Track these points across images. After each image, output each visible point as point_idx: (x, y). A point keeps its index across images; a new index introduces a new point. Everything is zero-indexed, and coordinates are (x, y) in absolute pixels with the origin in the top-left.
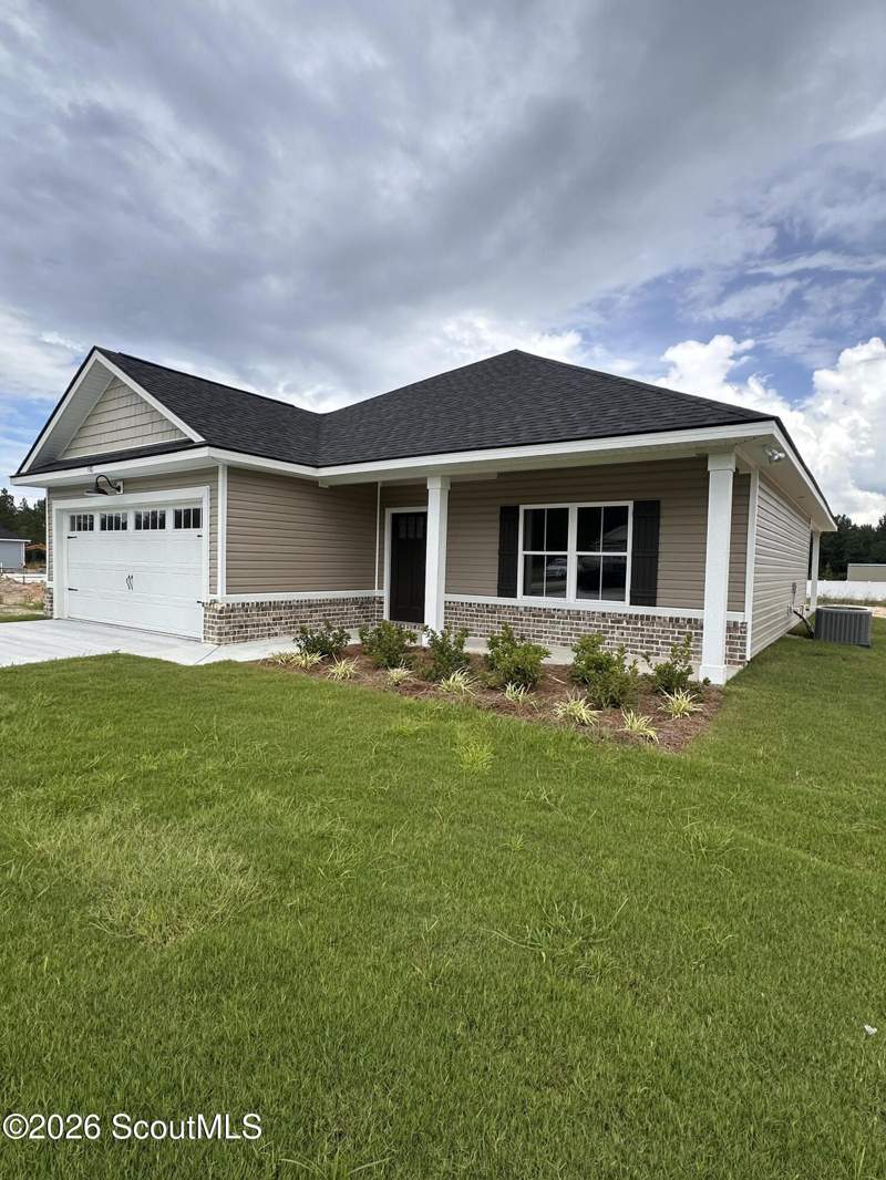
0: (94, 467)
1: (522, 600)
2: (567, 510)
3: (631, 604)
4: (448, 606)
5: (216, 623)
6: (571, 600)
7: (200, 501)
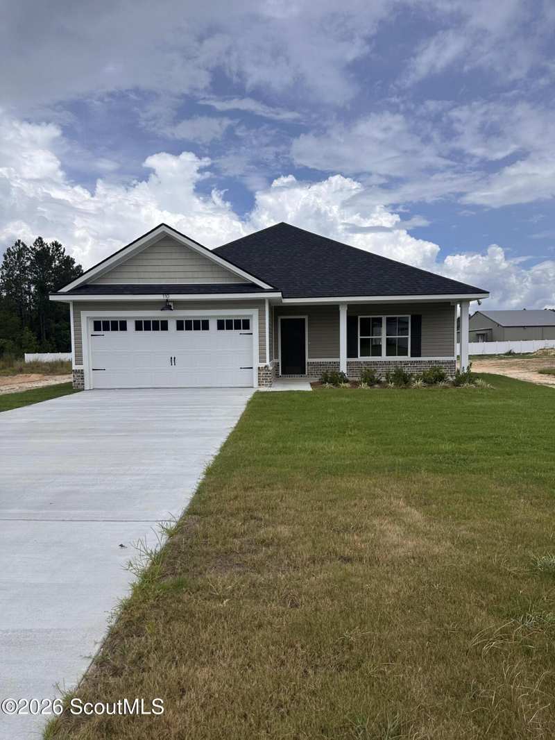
0: (170, 295)
1: (360, 359)
2: (381, 318)
3: (411, 356)
4: (348, 364)
5: (269, 377)
6: (384, 357)
7: (251, 316)
